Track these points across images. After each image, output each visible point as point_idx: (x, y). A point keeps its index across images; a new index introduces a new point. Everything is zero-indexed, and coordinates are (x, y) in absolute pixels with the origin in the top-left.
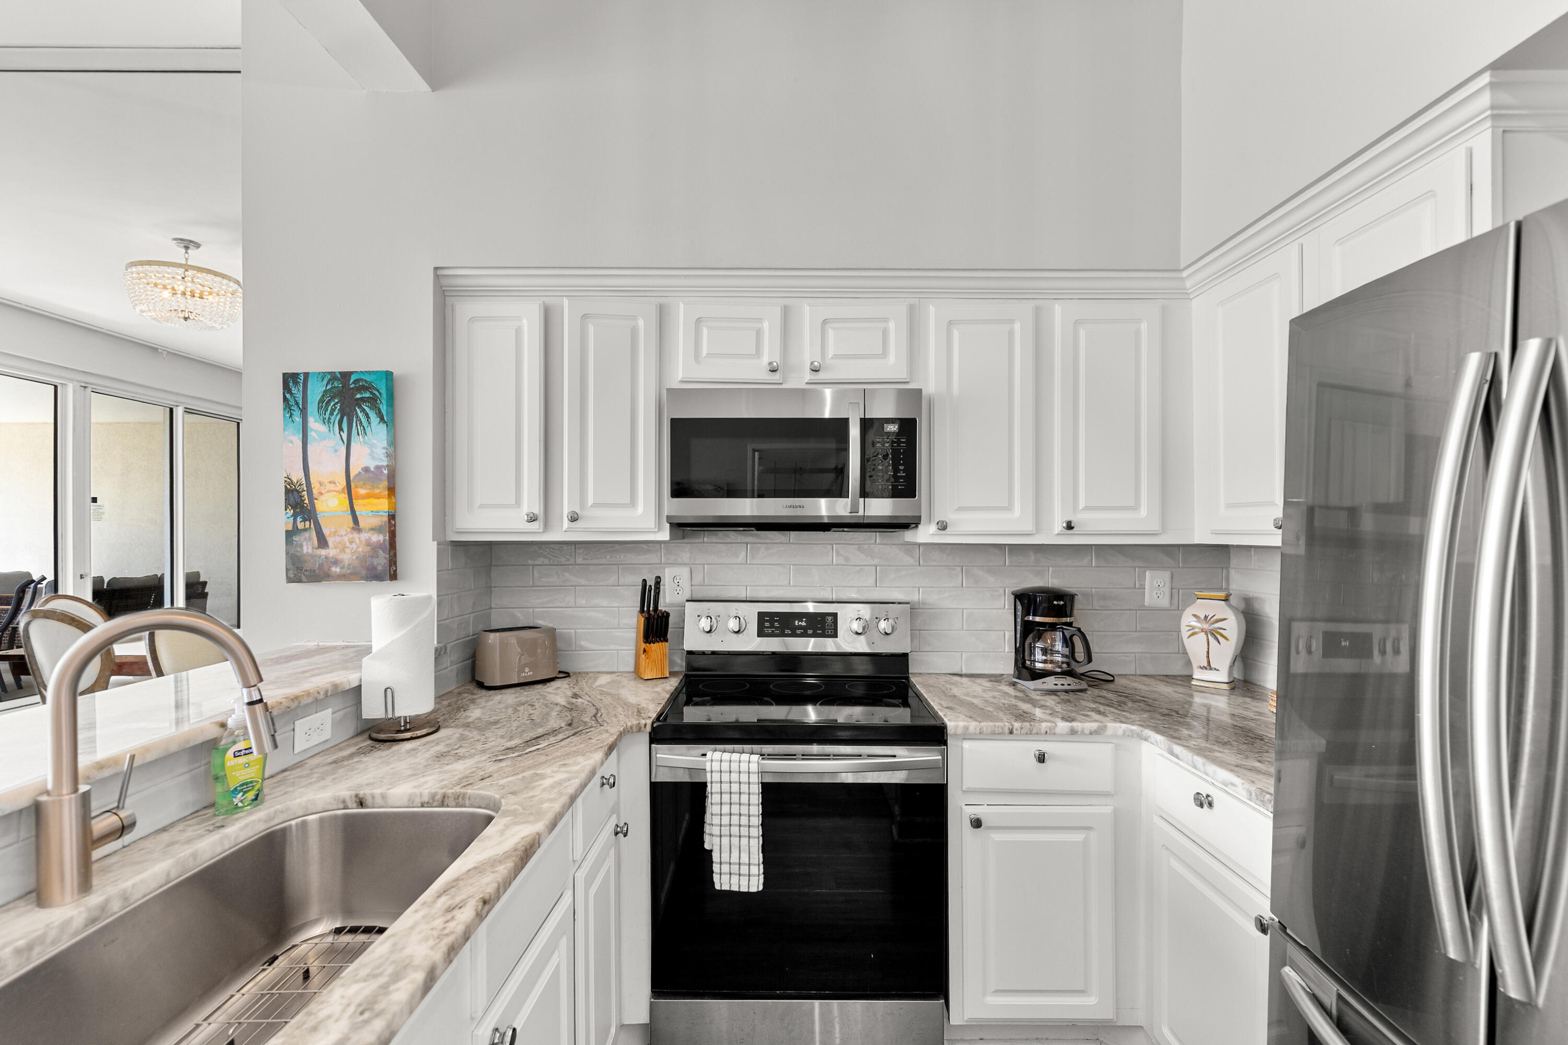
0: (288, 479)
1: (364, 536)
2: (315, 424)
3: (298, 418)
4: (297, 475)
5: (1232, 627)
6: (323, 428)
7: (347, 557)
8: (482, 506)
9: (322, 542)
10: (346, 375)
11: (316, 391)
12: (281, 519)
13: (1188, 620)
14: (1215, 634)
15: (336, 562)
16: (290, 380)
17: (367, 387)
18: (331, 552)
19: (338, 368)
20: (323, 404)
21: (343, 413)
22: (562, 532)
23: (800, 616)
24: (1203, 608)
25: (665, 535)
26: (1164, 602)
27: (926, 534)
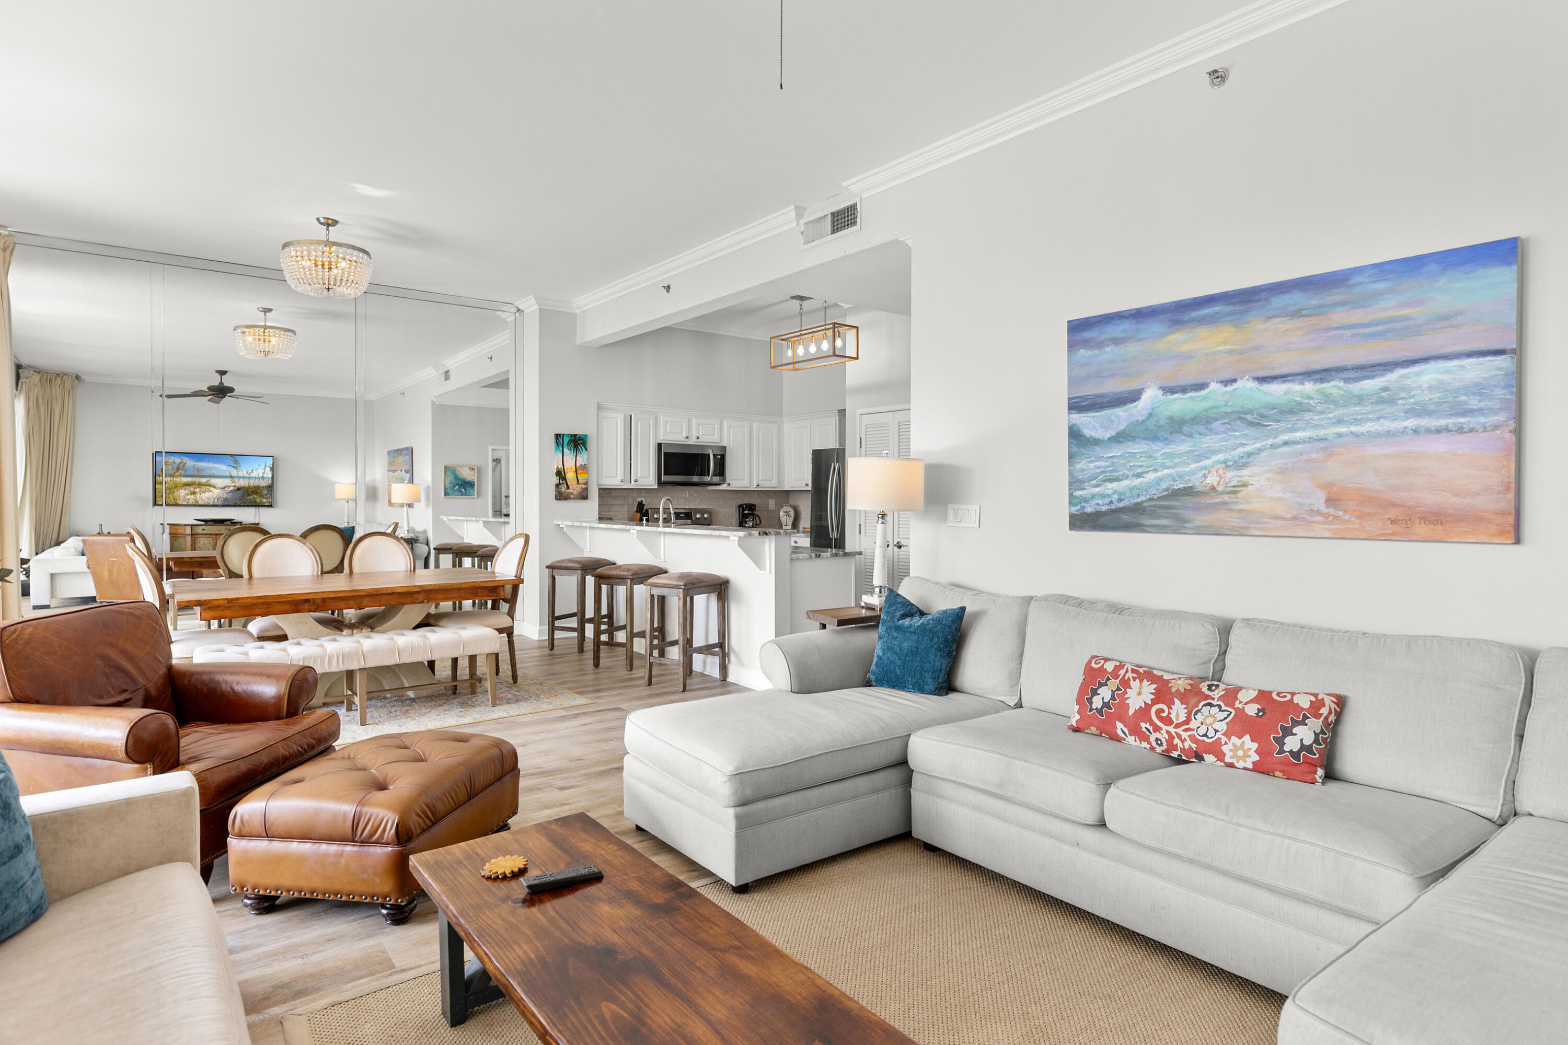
0: (558, 468)
1: (581, 486)
2: (566, 450)
3: (561, 448)
4: (561, 466)
5: (792, 513)
6: (568, 452)
7: (575, 492)
8: (606, 477)
9: (568, 487)
10: (575, 435)
11: (566, 440)
12: (556, 480)
13: (782, 513)
14: (788, 515)
15: (572, 494)
16: (557, 436)
17: (582, 439)
18: (570, 491)
19: (573, 433)
20: (568, 444)
21: (574, 447)
22: (633, 485)
23: (682, 513)
24: (785, 509)
25: (656, 487)
26: (774, 509)
27: (724, 487)
